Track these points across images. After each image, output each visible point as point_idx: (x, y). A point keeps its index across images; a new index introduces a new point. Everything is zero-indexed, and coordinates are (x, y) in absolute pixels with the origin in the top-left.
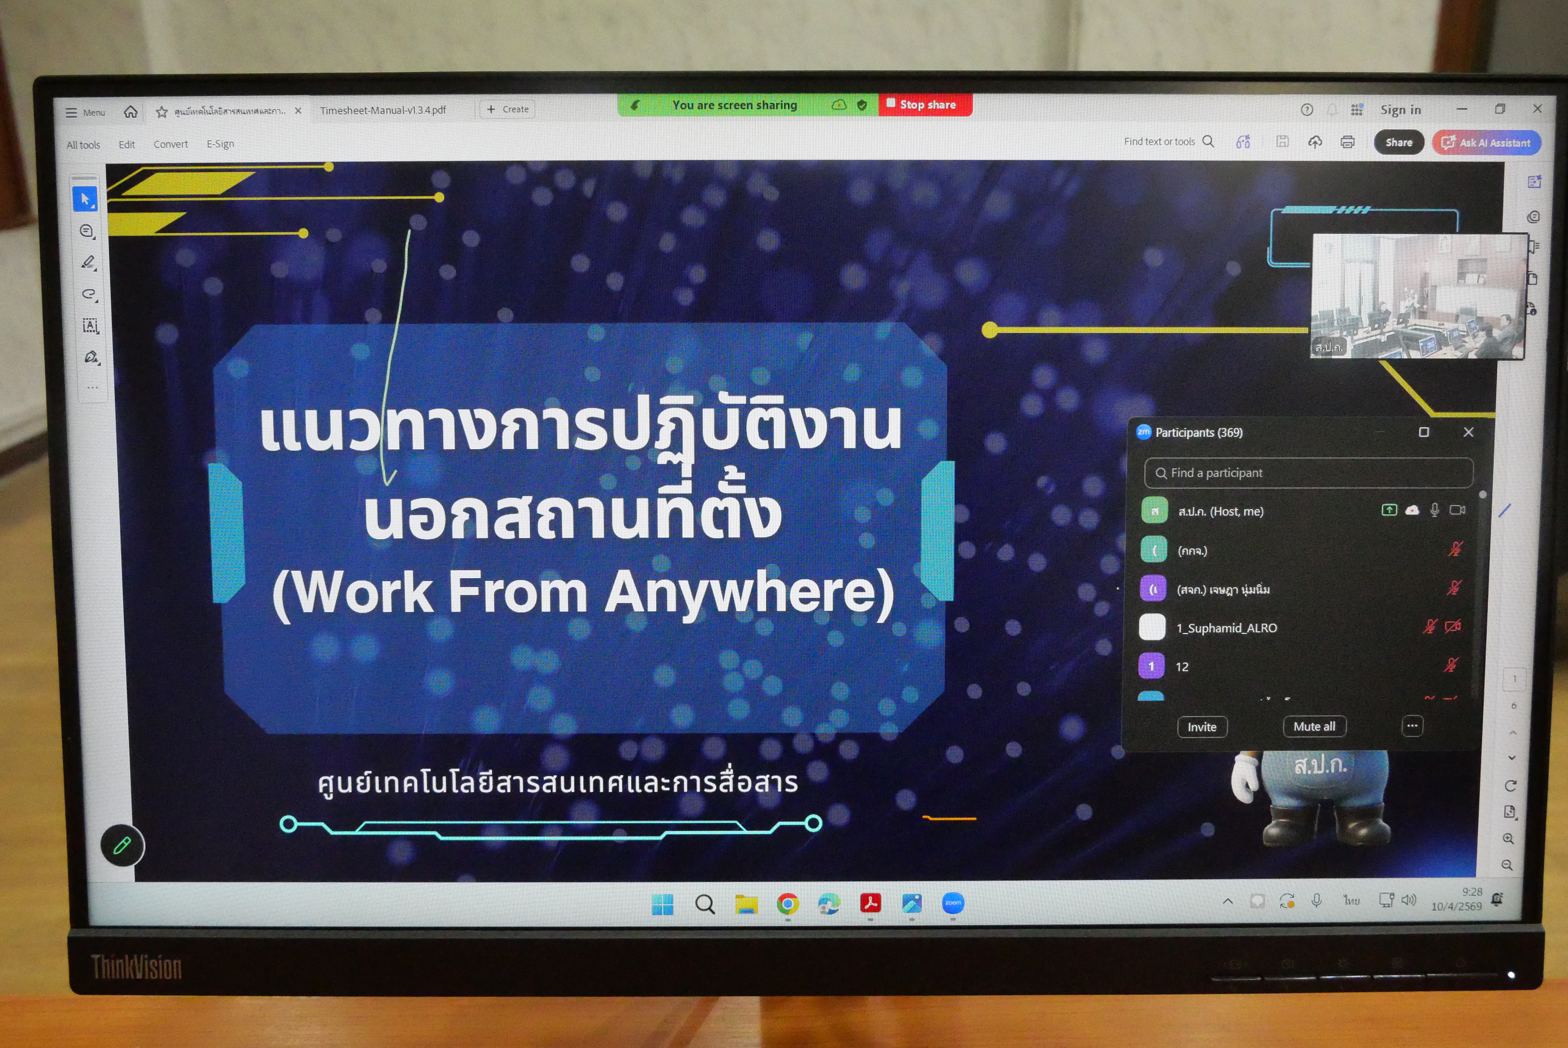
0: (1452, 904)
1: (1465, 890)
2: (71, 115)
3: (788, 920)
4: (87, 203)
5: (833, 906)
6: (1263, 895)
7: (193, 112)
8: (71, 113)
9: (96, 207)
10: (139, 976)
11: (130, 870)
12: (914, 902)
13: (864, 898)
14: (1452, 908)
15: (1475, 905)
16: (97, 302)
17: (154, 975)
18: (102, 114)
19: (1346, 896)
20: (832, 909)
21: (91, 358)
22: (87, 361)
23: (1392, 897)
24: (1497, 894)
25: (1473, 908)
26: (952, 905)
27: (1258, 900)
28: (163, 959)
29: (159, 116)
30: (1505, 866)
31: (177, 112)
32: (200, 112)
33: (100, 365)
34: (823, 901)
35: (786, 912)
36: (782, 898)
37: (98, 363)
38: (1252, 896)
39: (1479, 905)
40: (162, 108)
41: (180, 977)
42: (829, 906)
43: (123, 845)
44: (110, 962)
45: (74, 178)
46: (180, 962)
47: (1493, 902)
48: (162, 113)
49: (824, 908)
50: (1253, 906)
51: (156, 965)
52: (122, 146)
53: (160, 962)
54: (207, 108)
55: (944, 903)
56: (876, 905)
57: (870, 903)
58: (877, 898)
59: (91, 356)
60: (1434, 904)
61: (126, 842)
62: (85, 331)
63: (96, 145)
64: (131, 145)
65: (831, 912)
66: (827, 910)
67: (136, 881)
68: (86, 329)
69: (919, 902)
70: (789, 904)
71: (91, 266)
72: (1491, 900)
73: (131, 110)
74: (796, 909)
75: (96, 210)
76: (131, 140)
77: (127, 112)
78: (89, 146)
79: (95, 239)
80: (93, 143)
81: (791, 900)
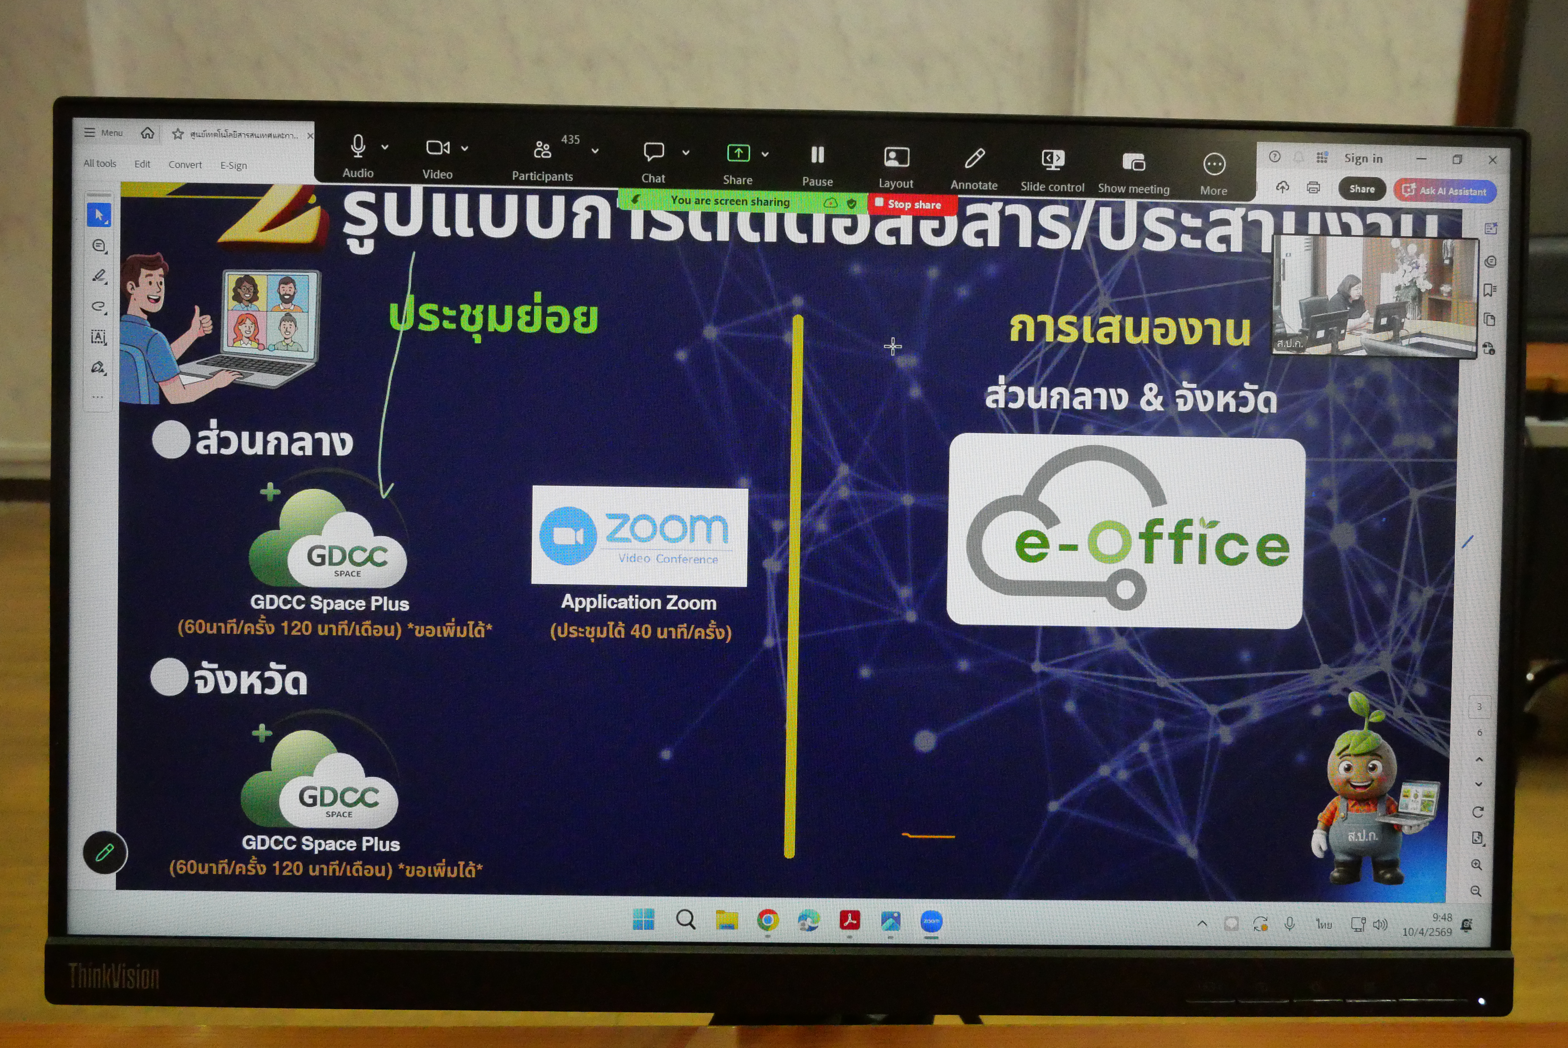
0: (1422, 929)
1: (1436, 916)
2: (88, 134)
3: (768, 936)
4: (101, 219)
5: (813, 922)
6: (1237, 918)
7: (209, 135)
8: (90, 133)
9: (110, 223)
10: (116, 985)
11: (113, 877)
12: (892, 920)
13: (844, 915)
14: (1423, 933)
15: (1445, 930)
16: (106, 314)
17: (131, 985)
18: (119, 134)
19: (1318, 920)
20: (813, 925)
21: (98, 368)
22: (93, 371)
23: (1364, 921)
24: (1466, 920)
25: (1443, 933)
26: (931, 923)
27: (1232, 923)
28: (141, 968)
29: (175, 138)
30: (1475, 892)
31: (193, 134)
32: (215, 135)
33: (106, 375)
34: (803, 917)
35: (766, 928)
36: (762, 914)
37: (104, 373)
38: (1227, 919)
39: (1449, 931)
40: (178, 130)
41: (158, 987)
42: (809, 922)
43: (106, 852)
44: (87, 970)
45: (89, 195)
46: (157, 972)
47: (1463, 928)
48: (178, 135)
49: (803, 925)
50: (1227, 928)
51: (134, 974)
52: (137, 165)
53: (138, 970)
54: (222, 131)
55: (922, 921)
56: (855, 922)
57: (850, 920)
58: (856, 915)
59: (98, 366)
60: (1405, 929)
61: (109, 849)
62: (92, 342)
63: (112, 164)
64: (146, 164)
65: (811, 929)
66: (807, 927)
67: (117, 888)
68: (94, 340)
69: (897, 919)
70: (769, 920)
71: (102, 280)
72: (1460, 926)
73: (148, 131)
74: (776, 924)
75: (109, 225)
76: (147, 160)
77: (144, 134)
78: (105, 164)
79: (106, 253)
80: (110, 161)
81: (771, 916)
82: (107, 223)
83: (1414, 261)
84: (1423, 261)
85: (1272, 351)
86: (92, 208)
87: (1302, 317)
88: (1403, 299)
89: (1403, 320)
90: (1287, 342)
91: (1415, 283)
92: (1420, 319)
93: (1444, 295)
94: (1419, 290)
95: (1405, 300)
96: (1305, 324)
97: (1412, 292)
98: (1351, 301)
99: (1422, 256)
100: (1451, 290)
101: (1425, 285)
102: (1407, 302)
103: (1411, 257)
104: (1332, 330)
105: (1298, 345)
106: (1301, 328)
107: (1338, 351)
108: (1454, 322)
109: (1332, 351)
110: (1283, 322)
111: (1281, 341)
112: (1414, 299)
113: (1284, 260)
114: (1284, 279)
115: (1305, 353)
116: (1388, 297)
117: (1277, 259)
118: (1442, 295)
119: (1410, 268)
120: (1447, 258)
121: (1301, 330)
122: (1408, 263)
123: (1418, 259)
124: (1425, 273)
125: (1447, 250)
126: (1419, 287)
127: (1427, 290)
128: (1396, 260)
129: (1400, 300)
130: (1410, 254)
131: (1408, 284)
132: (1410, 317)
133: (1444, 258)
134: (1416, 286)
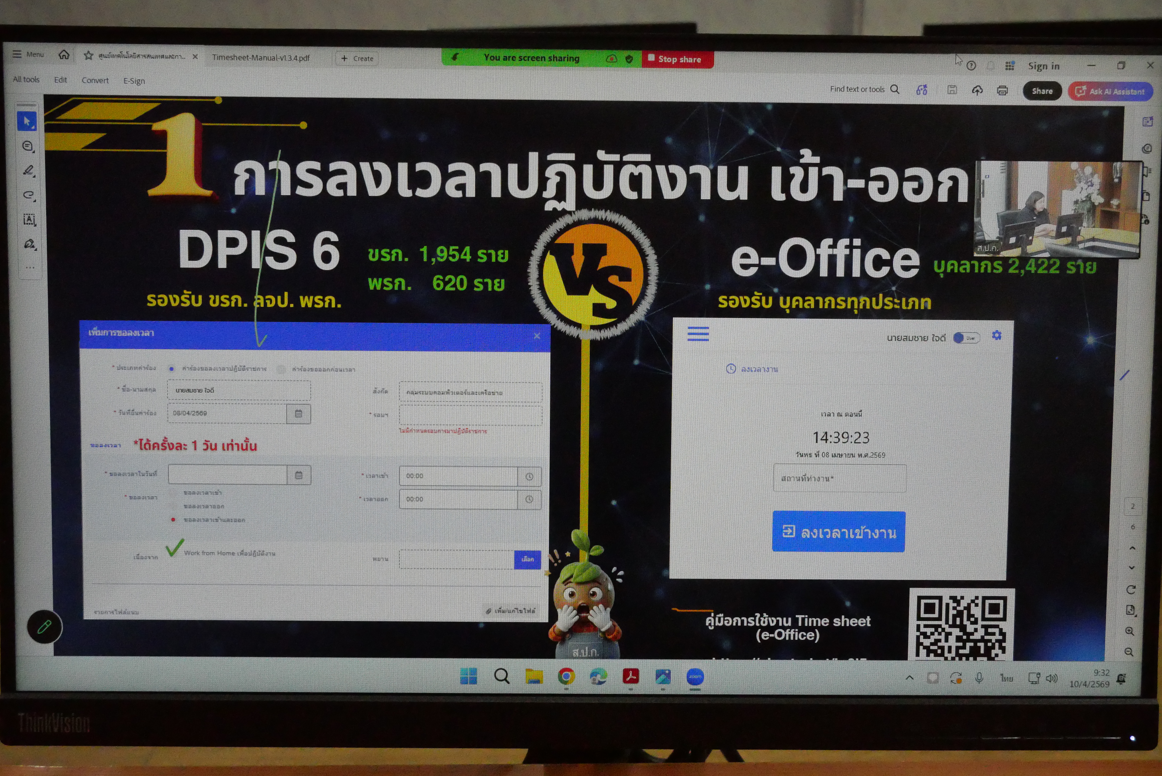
1: (1096, 671)
3: (566, 689)
4: (28, 125)
5: (602, 677)
8: (17, 55)
9: (36, 127)
10: (56, 730)
11: (51, 645)
12: (664, 676)
13: (626, 672)
16: (35, 201)
17: (68, 730)
18: (41, 55)
20: (601, 681)
22: (26, 247)
23: (1039, 676)
24: (1121, 675)
26: (695, 678)
27: (933, 678)
28: (75, 717)
29: (86, 58)
30: (1128, 653)
31: (101, 55)
32: (119, 56)
33: (36, 250)
34: (594, 674)
35: (565, 683)
36: (561, 671)
40: (89, 52)
41: (89, 731)
42: (599, 678)
43: (45, 626)
44: (32, 719)
45: (18, 105)
46: (88, 719)
47: (1118, 681)
48: (89, 56)
49: (594, 680)
50: (929, 682)
51: (69, 721)
52: (57, 81)
53: (72, 719)
54: (124, 53)
55: (688, 677)
56: (635, 678)
57: (631, 676)
58: (636, 672)
59: (30, 243)
61: (48, 624)
62: (24, 224)
63: (36, 80)
64: (64, 80)
65: (600, 683)
66: (597, 682)
67: (55, 655)
68: (26, 222)
69: (668, 675)
70: (567, 676)
71: (30, 174)
72: (1116, 679)
73: (64, 53)
74: (573, 679)
75: (35, 130)
76: (64, 76)
77: (61, 55)
78: (30, 80)
79: (34, 152)
80: (34, 77)
81: (569, 673)
82: (33, 128)
83: (1090, 180)
84: (1097, 180)
85: (973, 253)
86: (21, 115)
87: (999, 226)
88: (1080, 211)
89: (1080, 228)
90: (985, 247)
91: (1090, 198)
92: (1094, 227)
93: (1114, 207)
94: (1094, 203)
95: (1082, 212)
96: (1001, 232)
97: (1088, 205)
98: (1036, 213)
99: (1096, 176)
100: (1119, 204)
101: (1098, 200)
102: (1083, 214)
103: (1087, 177)
104: (1022, 237)
105: (994, 249)
106: (997, 235)
107: (1026, 253)
108: (1121, 229)
109: (1021, 254)
110: (982, 231)
111: (981, 246)
112: (1089, 211)
113: (984, 181)
114: (983, 196)
115: (1000, 256)
116: (1067, 209)
117: (978, 181)
118: (1112, 207)
119: (1087, 186)
120: (1116, 178)
121: (997, 238)
122: (1085, 181)
123: (1092, 179)
124: (1099, 190)
125: (1117, 171)
126: (1093, 201)
127: (1099, 203)
128: (1075, 180)
129: (1077, 212)
130: (1086, 175)
131: (1084, 199)
132: (1086, 226)
133: (1114, 177)
134: (1091, 201)
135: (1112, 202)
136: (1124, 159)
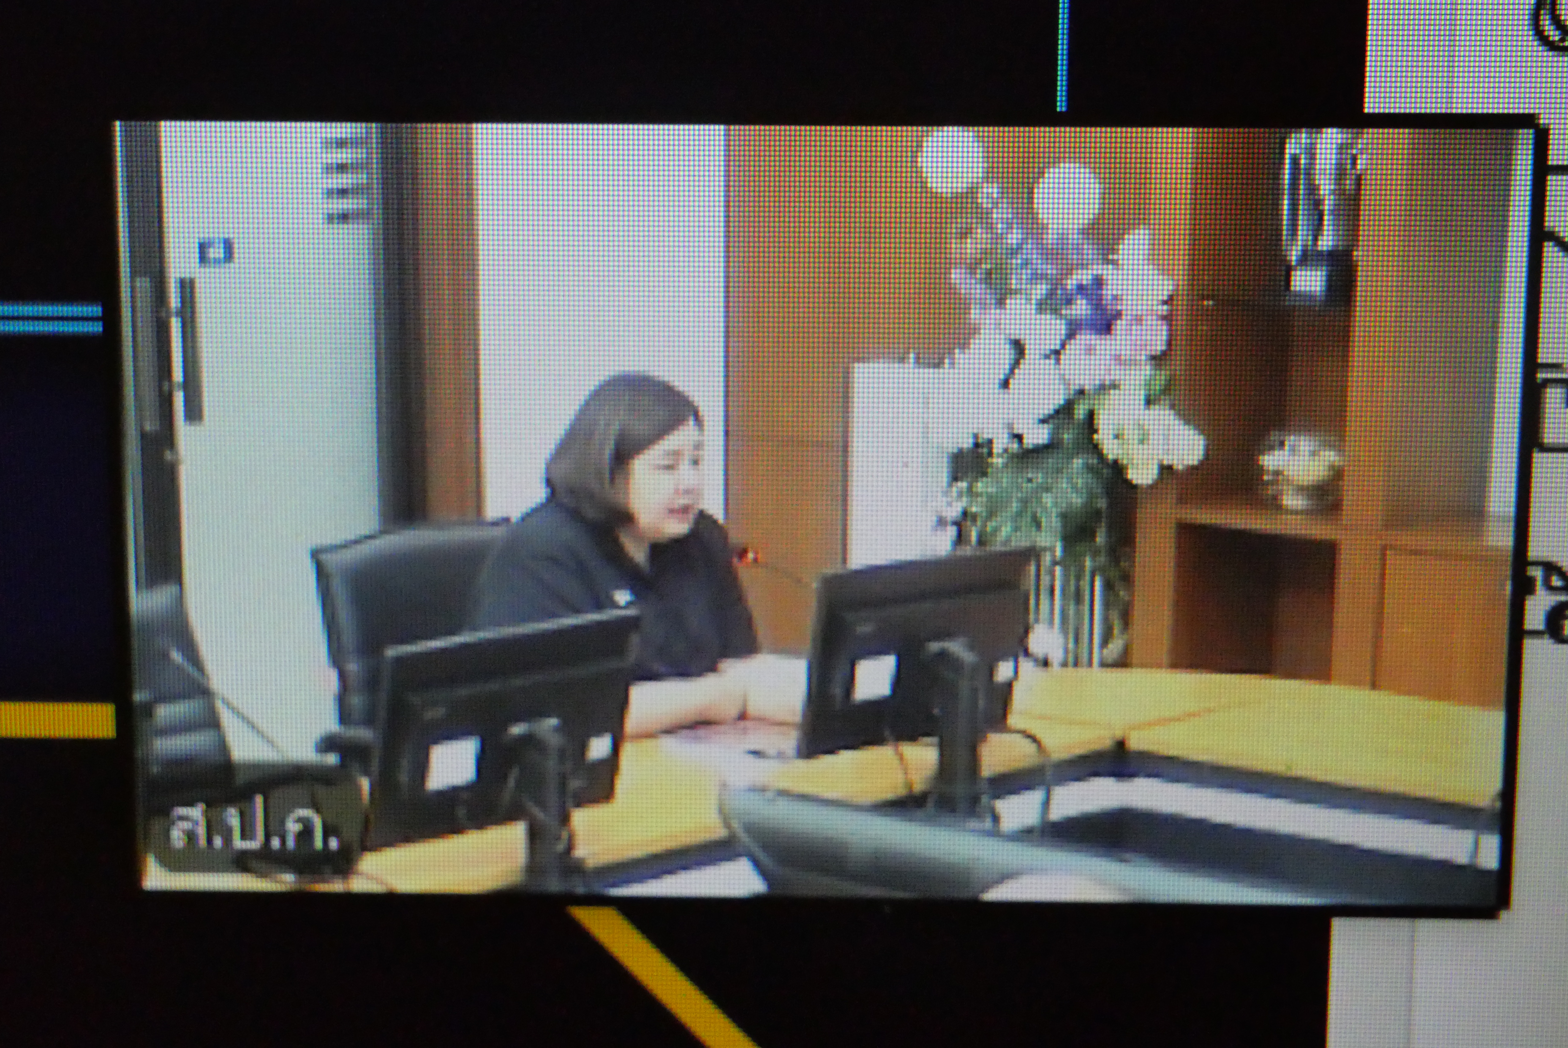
83: (1084, 276)
85: (135, 872)
87: (336, 657)
89: (1004, 671)
90: (233, 817)
91: (1090, 424)
92: (1123, 662)
93: (1292, 501)
95: (1021, 541)
96: (356, 701)
98: (638, 554)
100: (1337, 474)
102: (1032, 553)
103: (1053, 254)
104: (528, 740)
105: (306, 833)
106: (330, 723)
107: (574, 868)
108: (1355, 682)
109: (533, 867)
110: (204, 692)
111: (196, 812)
113: (187, 287)
114: (194, 413)
115: (358, 884)
117: (144, 284)
118: (1274, 505)
119: (1056, 329)
120: (1308, 258)
121: (328, 744)
122: (1040, 290)
123: (1107, 272)
124: (1158, 360)
125: (1317, 204)
126: (1111, 449)
127: (1166, 470)
128: (956, 275)
129: (982, 541)
130: (1050, 237)
131: (1037, 436)
132: (1056, 655)
133: (1294, 256)
134: (1096, 449)
135: (1270, 461)
136: (1371, 105)
